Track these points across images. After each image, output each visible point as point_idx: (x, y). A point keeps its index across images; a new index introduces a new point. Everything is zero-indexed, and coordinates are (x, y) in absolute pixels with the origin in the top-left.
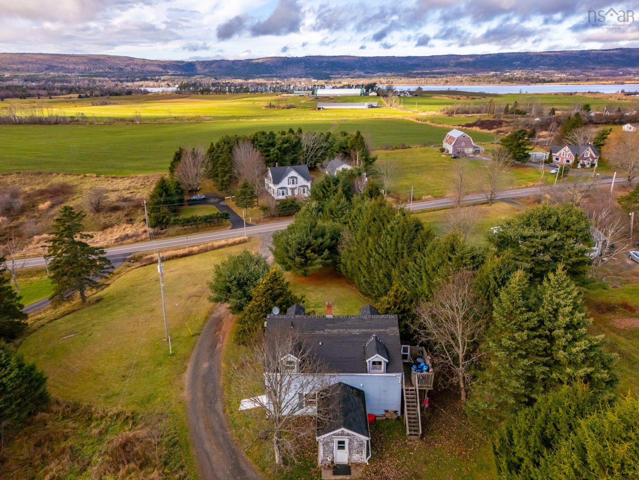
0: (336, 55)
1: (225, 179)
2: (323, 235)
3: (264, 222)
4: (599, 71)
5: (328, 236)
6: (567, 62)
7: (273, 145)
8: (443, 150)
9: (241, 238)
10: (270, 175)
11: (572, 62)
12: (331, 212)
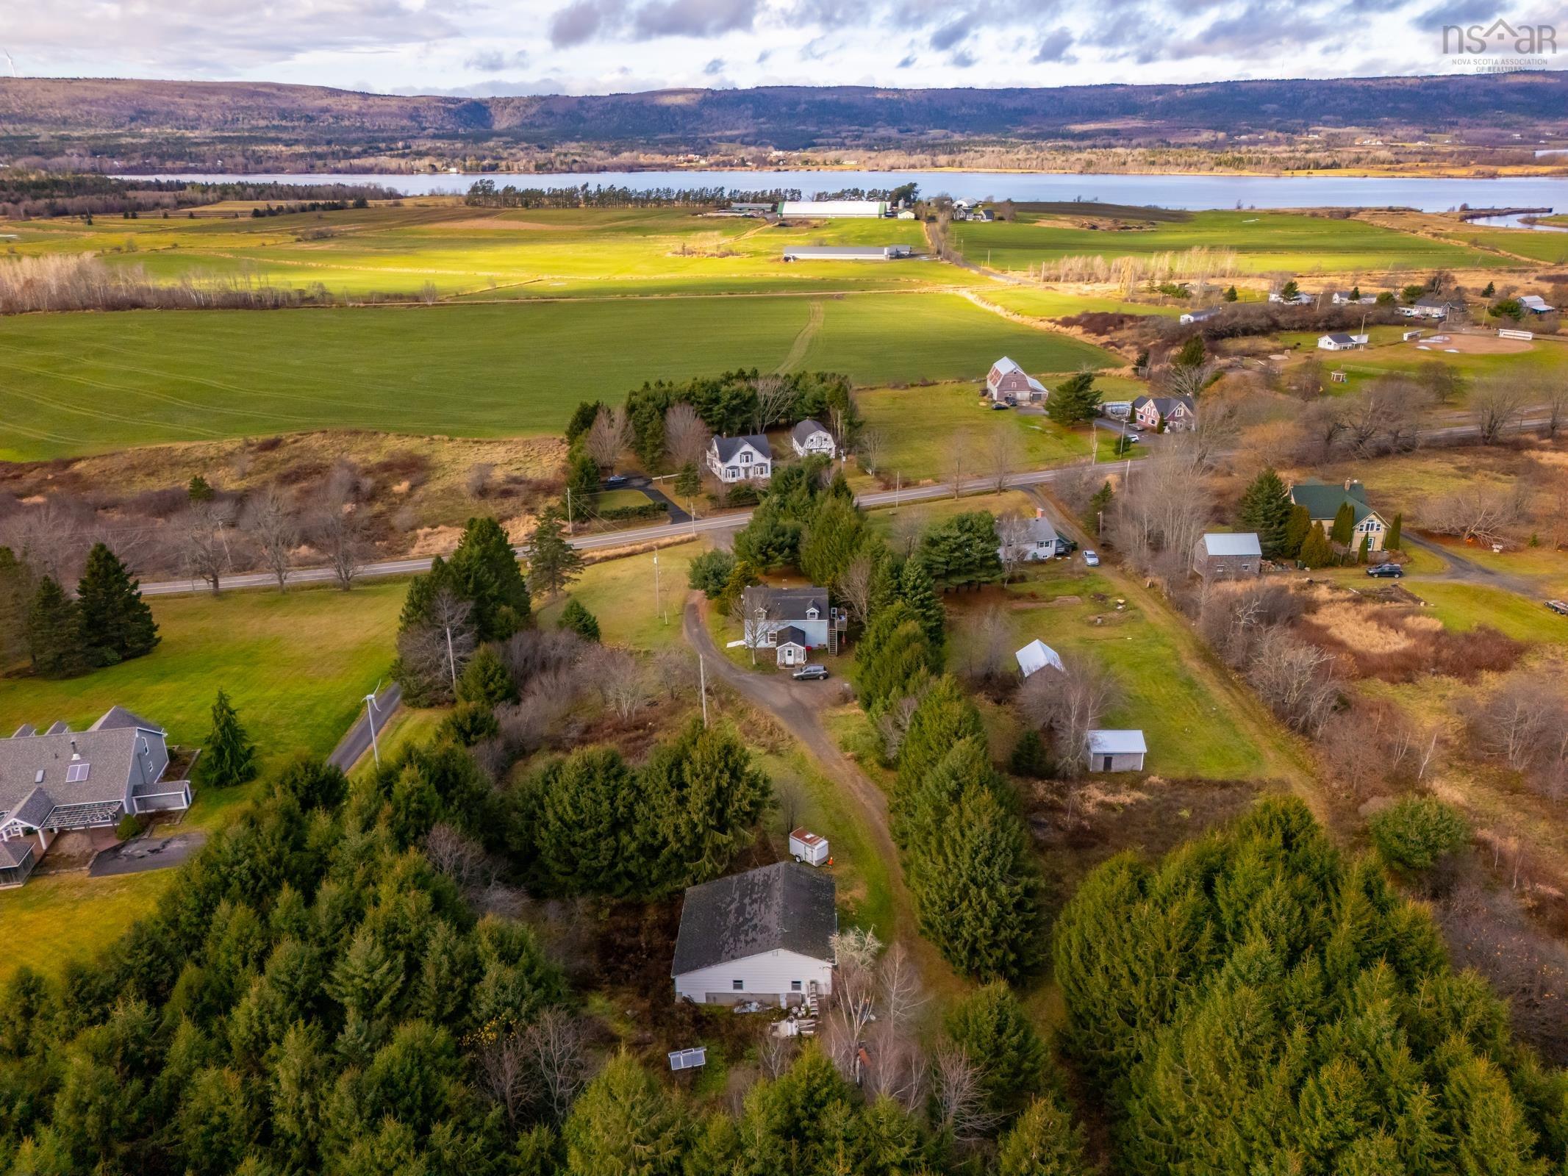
0: (832, 85)
1: (656, 455)
2: (783, 534)
3: (711, 515)
4: (1466, 131)
5: (789, 535)
6: (1390, 105)
7: (716, 401)
8: (985, 392)
9: (690, 536)
10: (716, 448)
11: (1403, 105)
12: (793, 508)
